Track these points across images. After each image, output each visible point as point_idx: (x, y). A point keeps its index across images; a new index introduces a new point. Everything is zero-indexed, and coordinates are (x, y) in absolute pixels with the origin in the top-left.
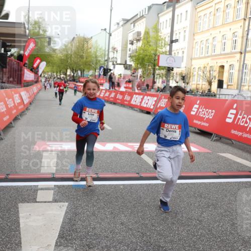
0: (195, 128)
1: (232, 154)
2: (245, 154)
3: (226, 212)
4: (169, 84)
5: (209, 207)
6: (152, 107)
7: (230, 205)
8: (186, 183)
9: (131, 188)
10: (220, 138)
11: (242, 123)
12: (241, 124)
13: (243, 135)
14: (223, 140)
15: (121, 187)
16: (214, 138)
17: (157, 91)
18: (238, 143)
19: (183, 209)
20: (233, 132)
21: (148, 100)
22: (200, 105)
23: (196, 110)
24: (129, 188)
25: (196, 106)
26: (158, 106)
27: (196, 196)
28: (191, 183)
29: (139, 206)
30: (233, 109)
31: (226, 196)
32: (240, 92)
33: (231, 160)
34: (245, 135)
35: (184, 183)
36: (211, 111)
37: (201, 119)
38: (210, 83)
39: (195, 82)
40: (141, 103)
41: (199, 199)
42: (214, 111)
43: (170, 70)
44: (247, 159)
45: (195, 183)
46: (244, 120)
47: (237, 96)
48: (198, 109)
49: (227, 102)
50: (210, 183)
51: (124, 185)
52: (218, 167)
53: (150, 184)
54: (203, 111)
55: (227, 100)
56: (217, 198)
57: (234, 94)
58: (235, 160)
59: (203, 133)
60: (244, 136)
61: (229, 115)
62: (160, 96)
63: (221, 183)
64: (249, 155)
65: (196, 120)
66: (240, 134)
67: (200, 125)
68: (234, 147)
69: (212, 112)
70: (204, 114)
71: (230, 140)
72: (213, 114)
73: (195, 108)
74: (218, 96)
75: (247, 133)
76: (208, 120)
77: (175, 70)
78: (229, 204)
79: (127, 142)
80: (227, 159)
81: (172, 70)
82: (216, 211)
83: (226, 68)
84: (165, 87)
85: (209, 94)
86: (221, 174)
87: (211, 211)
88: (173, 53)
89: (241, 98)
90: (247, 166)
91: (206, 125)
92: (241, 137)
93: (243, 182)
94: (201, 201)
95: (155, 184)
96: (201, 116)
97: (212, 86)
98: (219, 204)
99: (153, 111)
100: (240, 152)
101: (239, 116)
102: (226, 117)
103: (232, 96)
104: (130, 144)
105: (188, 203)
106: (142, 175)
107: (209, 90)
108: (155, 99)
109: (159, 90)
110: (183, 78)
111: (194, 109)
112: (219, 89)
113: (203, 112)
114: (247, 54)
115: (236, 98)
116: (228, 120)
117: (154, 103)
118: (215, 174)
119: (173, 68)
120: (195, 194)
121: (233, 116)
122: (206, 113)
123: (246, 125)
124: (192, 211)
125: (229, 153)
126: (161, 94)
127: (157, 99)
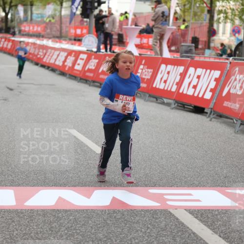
6: (208, 96)
17: (221, 55)
21: (199, 77)
26: (224, 93)
40: (179, 84)
62: (229, 65)
79: (146, 186)
99: (211, 105)
104: (153, 191)
108: (217, 74)
117: (213, 84)
126: (230, 63)
127: (221, 76)
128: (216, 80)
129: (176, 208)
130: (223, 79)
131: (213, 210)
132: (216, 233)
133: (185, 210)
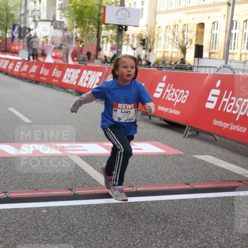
0: (160, 118)
1: (214, 156)
2: (233, 156)
3: (202, 242)
4: (121, 52)
5: (177, 236)
7: (209, 232)
8: (144, 202)
9: (60, 213)
10: (198, 133)
11: (229, 109)
12: (228, 111)
13: (230, 126)
14: (202, 135)
15: (44, 211)
16: (189, 133)
18: (223, 139)
19: (138, 241)
20: (216, 122)
21: (89, 76)
22: (166, 82)
23: (161, 90)
24: (56, 212)
25: (162, 85)
27: (159, 220)
28: (152, 202)
29: (71, 239)
30: (216, 88)
31: (203, 219)
32: (226, 63)
33: (212, 165)
34: (234, 127)
35: (141, 202)
36: (183, 91)
37: (169, 104)
38: (184, 50)
39: (161, 49)
41: (162, 225)
42: (187, 92)
43: (121, 29)
44: (236, 163)
45: (157, 202)
46: (232, 104)
47: (223, 69)
48: (165, 89)
49: (207, 78)
50: (180, 201)
51: (47, 208)
52: (193, 175)
53: (89, 206)
54: (172, 92)
55: (207, 75)
56: (190, 222)
57: (218, 66)
58: (219, 165)
59: (172, 125)
60: (231, 128)
61: (210, 98)
62: (107, 69)
63: (196, 200)
64: (239, 157)
65: (162, 106)
66: (226, 125)
67: (167, 113)
68: (217, 145)
69: (185, 94)
70: (174, 97)
71: (212, 135)
72: (186, 96)
73: (160, 87)
74: (195, 69)
75: (236, 123)
76: (179, 106)
77: (131, 31)
78: (207, 230)
80: (206, 164)
81: (126, 30)
82: (188, 241)
83: (208, 27)
84: (115, 56)
85: (182, 65)
86: (196, 186)
87: (180, 242)
88: (126, 3)
89: (228, 72)
90: (235, 174)
91: (177, 113)
92: (228, 129)
93: (228, 197)
94: (165, 228)
95: (97, 205)
96: (169, 99)
97: (187, 54)
98: (193, 231)
100: (226, 153)
101: (224, 99)
102: (206, 100)
103: (215, 69)
105: (146, 232)
106: (77, 192)
107: (183, 61)
108: (100, 74)
109: (105, 60)
110: (143, 42)
111: (158, 89)
112: (197, 59)
113: (172, 94)
114: (236, 6)
115: (221, 72)
116: (209, 106)
117: (98, 80)
118: (188, 187)
119: (126, 27)
120: (157, 217)
121: (215, 99)
122: (176, 95)
123: (234, 112)
124: (152, 243)
125: (210, 155)
126: (108, 67)
127: (102, 75)
128: (100, 78)
129: (72, 155)
130: (104, 77)
131: (94, 156)
132: (95, 169)
133: (78, 156)
